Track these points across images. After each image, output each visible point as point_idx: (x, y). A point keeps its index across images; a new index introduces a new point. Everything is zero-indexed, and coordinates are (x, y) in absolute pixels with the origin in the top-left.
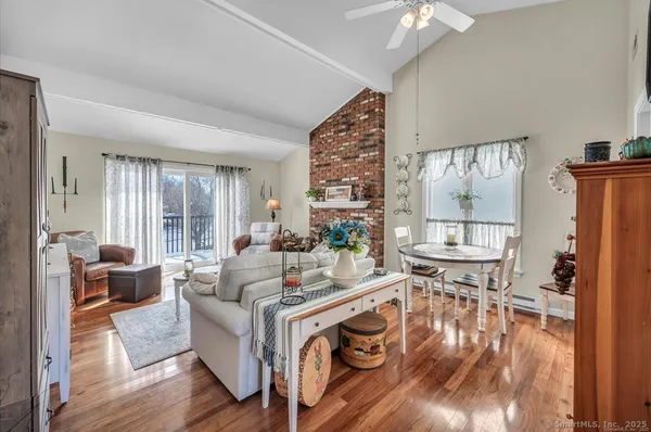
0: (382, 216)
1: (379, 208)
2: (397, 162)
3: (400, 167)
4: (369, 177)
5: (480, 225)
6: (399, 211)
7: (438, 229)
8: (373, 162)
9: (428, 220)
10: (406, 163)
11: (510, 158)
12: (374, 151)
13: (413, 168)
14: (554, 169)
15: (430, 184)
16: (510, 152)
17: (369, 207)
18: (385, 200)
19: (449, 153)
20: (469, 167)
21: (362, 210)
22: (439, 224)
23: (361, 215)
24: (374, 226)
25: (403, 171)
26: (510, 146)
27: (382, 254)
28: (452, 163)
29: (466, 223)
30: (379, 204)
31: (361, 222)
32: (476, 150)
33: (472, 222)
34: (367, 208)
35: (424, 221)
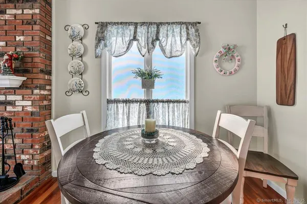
0: (48, 98)
1: (42, 88)
2: (70, 32)
3: (73, 38)
4: (23, 43)
5: (161, 104)
6: (73, 91)
7: (121, 111)
8: (30, 22)
9: (109, 102)
10: (82, 34)
11: (188, 39)
12: (32, 8)
13: (90, 41)
14: (218, 54)
15: (110, 59)
16: (188, 34)
17: (23, 86)
18: (53, 78)
19: (132, 28)
20: (153, 44)
21: (13, 90)
22: (120, 105)
23: (11, 98)
24: (32, 114)
25: (77, 44)
26: (187, 28)
27: (49, 147)
28: (135, 38)
29: (148, 102)
30: (41, 82)
31: (9, 108)
32: (158, 28)
33: (153, 101)
34: (21, 87)
35: (104, 102)
